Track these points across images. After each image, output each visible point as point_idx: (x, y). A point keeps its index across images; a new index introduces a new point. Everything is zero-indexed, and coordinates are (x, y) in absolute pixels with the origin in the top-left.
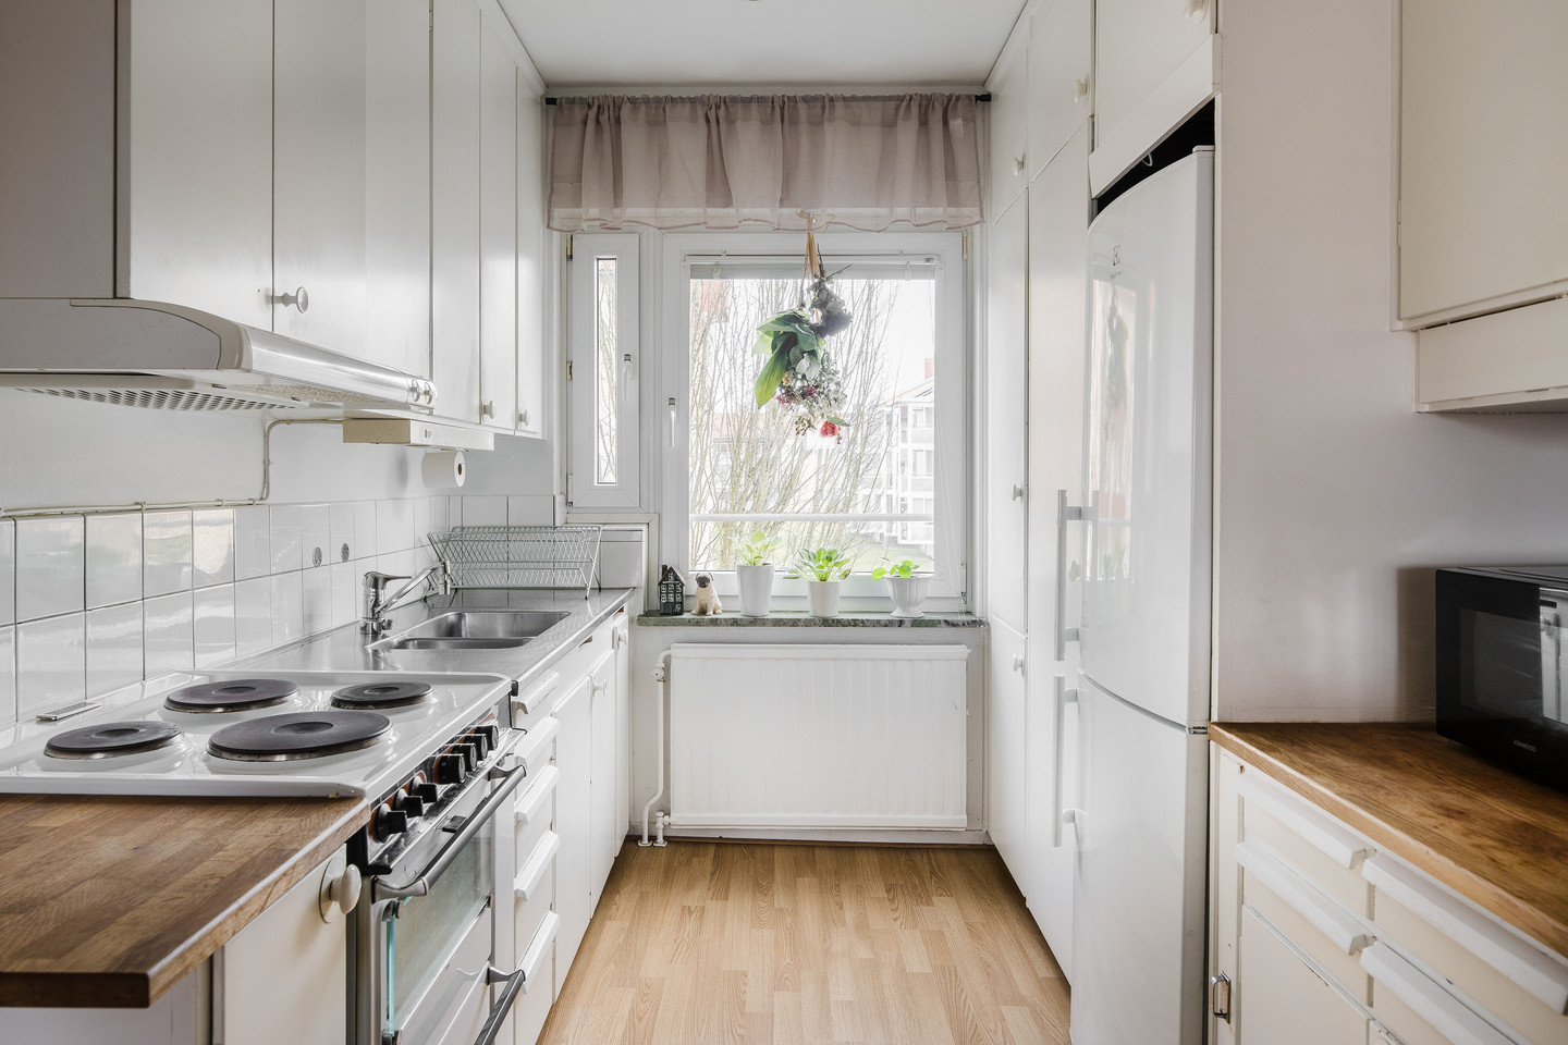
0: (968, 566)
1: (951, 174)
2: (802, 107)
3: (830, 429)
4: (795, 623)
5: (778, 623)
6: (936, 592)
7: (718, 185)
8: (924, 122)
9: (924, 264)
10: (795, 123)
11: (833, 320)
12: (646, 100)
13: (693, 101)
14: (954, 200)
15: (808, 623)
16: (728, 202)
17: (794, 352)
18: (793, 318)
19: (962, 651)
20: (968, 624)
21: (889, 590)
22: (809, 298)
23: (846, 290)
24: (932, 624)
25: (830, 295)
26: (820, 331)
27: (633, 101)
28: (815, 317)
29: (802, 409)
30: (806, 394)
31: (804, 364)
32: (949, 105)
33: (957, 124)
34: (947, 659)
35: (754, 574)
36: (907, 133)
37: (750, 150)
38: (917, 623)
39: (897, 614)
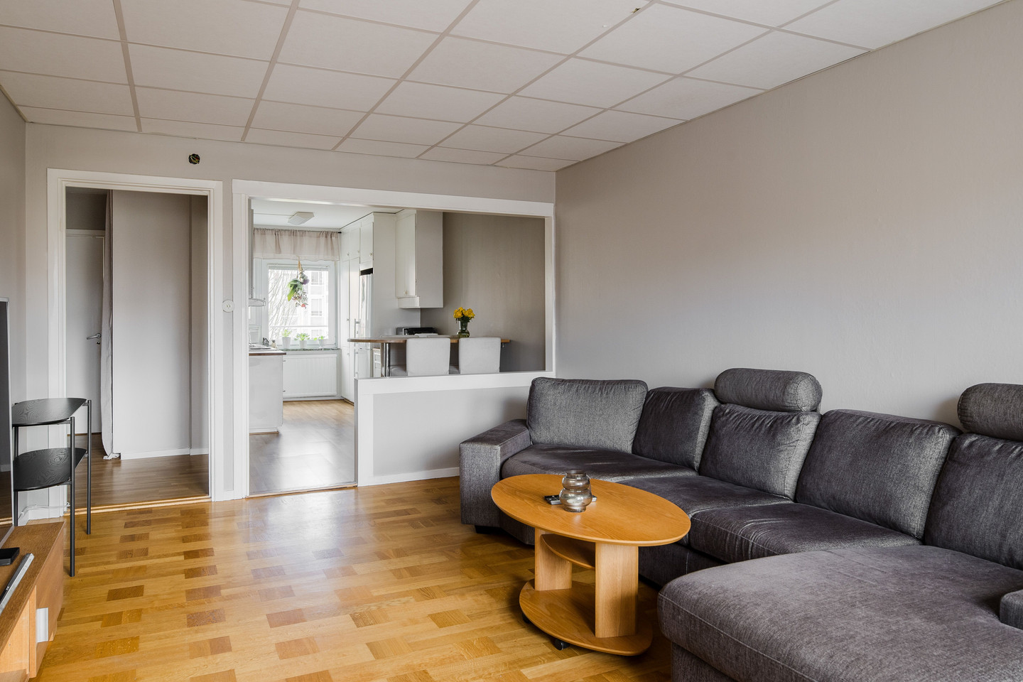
0: (336, 337)
1: (332, 248)
2: (298, 233)
3: (304, 305)
4: (297, 350)
5: (293, 350)
6: (329, 344)
7: (278, 249)
8: (326, 237)
9: (326, 269)
10: (296, 236)
11: (305, 282)
12: (261, 229)
13: (272, 230)
14: (333, 254)
15: (300, 350)
16: (280, 252)
17: (297, 288)
18: (296, 281)
19: (336, 355)
20: (337, 349)
21: (318, 343)
22: (299, 276)
23: (308, 274)
24: (329, 349)
25: (304, 276)
26: (302, 283)
27: (257, 229)
28: (302, 280)
29: (297, 301)
30: (299, 298)
31: (299, 292)
32: (332, 233)
33: (333, 238)
34: (332, 357)
35: (286, 339)
36: (323, 240)
37: (285, 241)
38: (325, 349)
39: (320, 348)
